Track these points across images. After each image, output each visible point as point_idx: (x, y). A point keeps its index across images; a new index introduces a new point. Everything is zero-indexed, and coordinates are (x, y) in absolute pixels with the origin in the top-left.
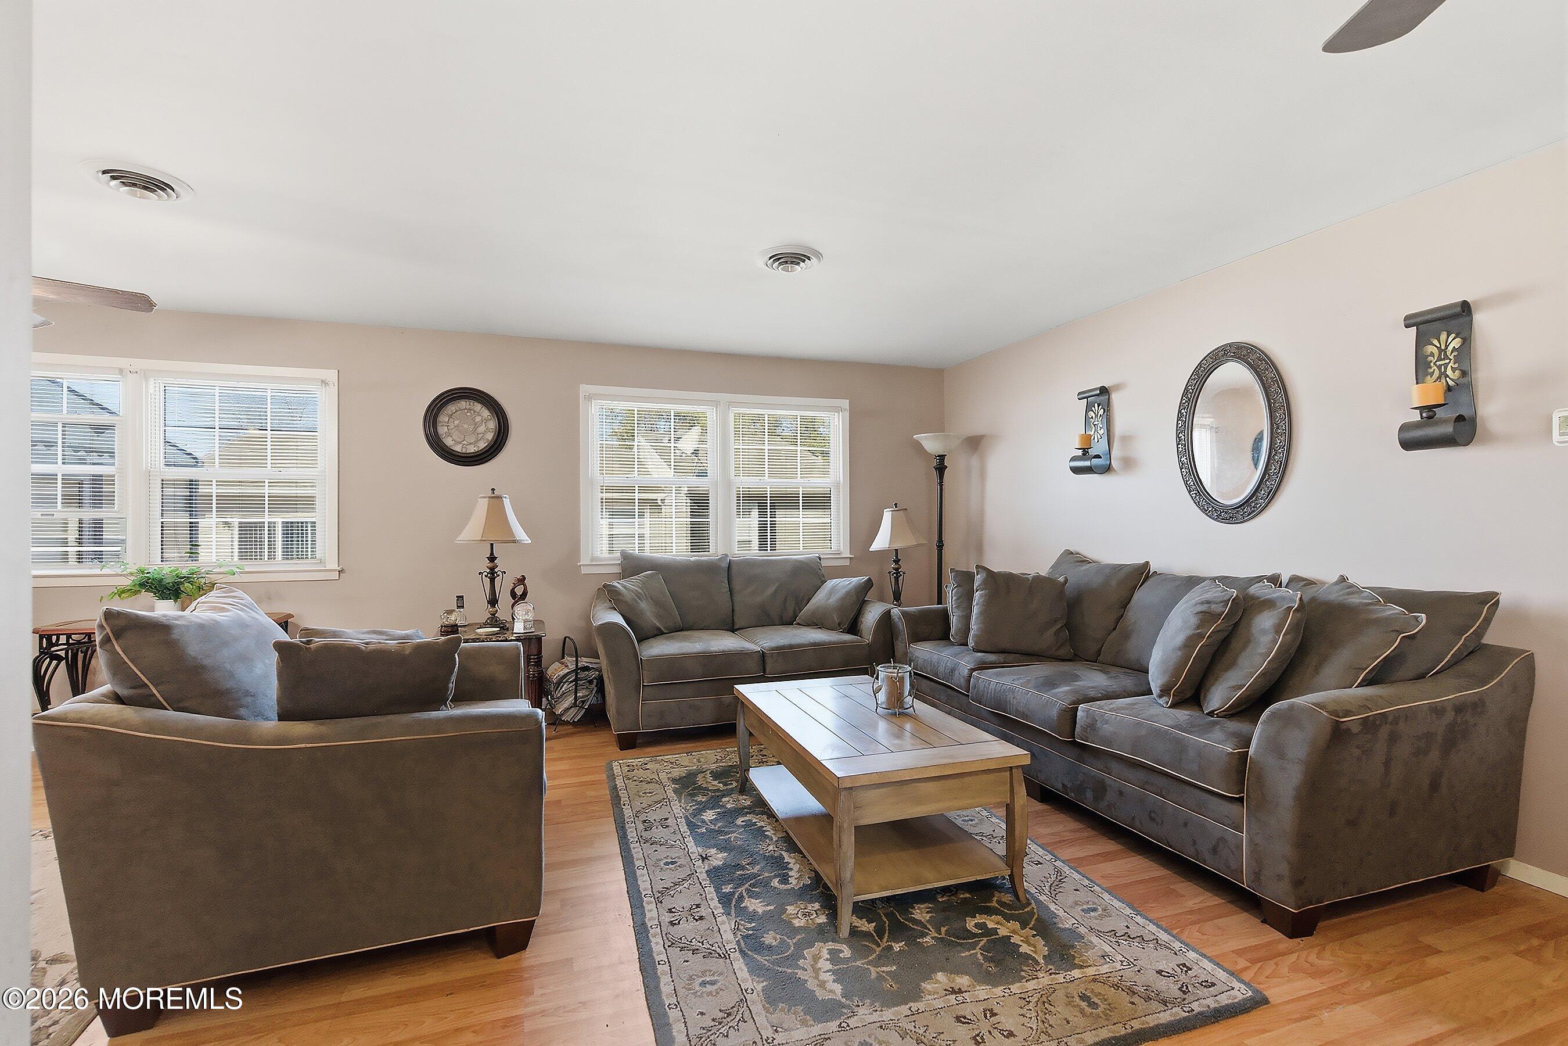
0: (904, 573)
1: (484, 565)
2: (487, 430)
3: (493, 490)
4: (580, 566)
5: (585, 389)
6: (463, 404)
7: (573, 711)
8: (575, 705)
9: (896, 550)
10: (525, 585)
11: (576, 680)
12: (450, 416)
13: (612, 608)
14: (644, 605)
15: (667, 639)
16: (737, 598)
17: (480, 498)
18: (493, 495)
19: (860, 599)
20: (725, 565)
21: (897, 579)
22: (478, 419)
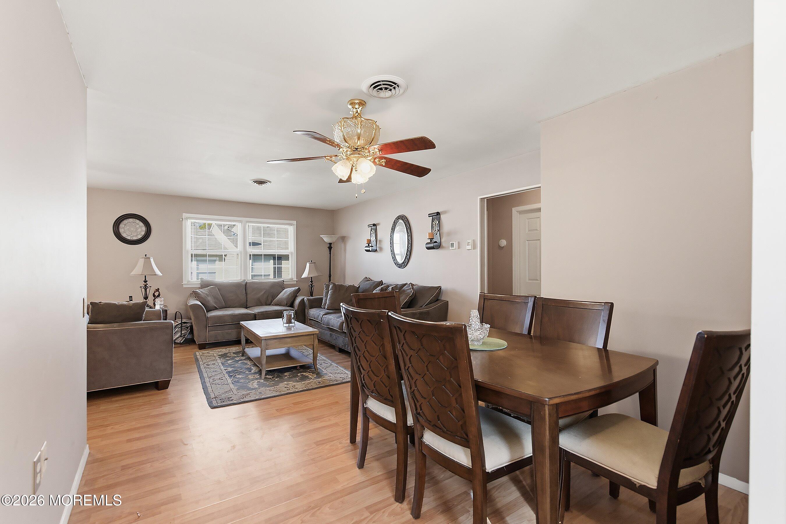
0: (314, 286)
1: (142, 284)
2: (142, 231)
3: (146, 255)
4: (183, 284)
5: (185, 215)
6: (131, 220)
7: (180, 339)
8: (181, 336)
9: (311, 277)
10: (159, 292)
11: (181, 327)
12: (125, 225)
13: (196, 300)
14: (209, 298)
15: (219, 311)
16: (249, 296)
17: (141, 258)
18: (146, 257)
19: (295, 295)
20: (244, 283)
21: (311, 288)
22: (138, 226)
